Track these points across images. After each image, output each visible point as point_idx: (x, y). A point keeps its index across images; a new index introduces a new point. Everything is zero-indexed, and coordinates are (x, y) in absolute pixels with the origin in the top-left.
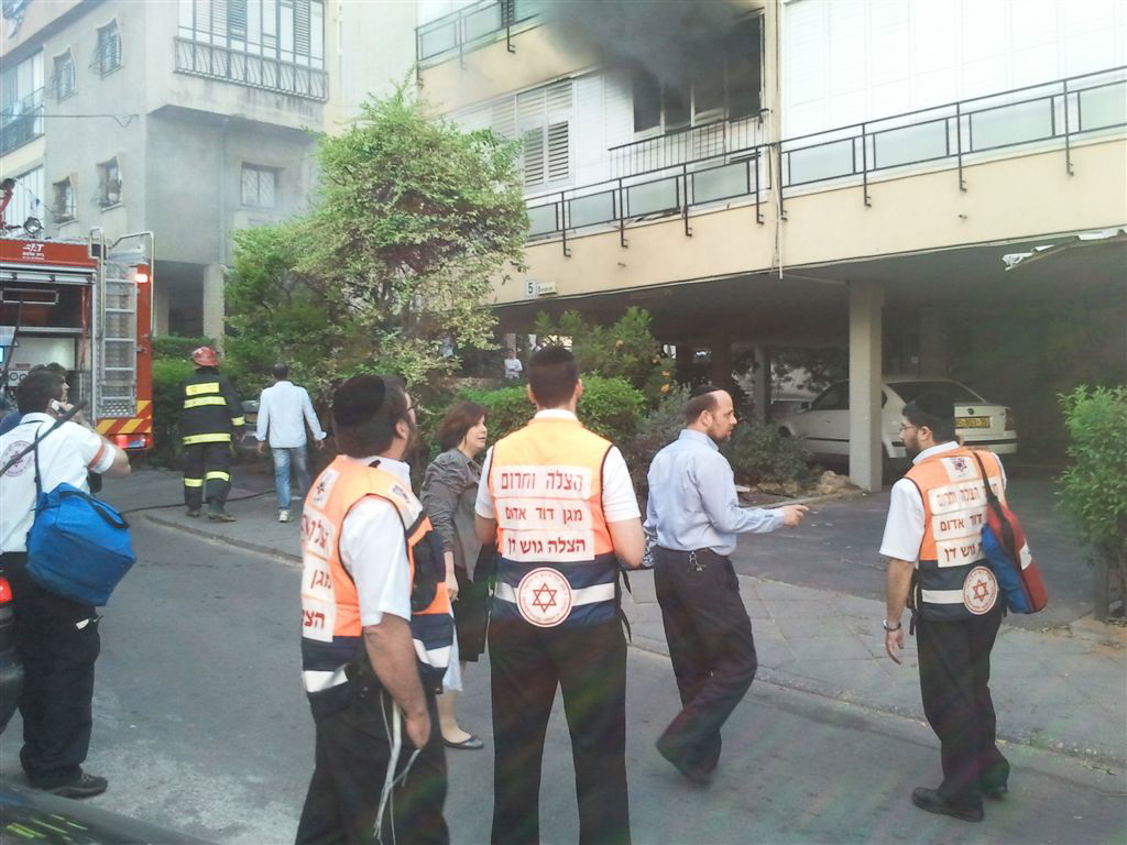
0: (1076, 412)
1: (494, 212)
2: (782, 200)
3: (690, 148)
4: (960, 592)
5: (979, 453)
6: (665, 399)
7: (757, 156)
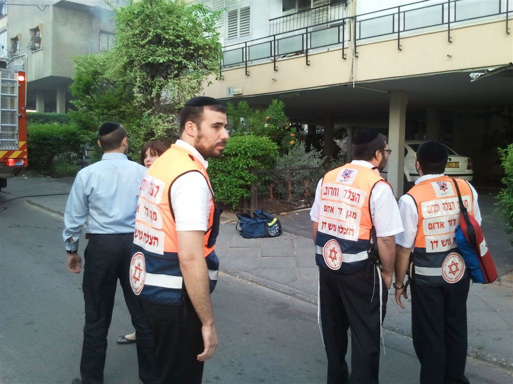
0: (508, 158)
1: (202, 48)
2: (356, 46)
3: (310, 20)
4: (440, 269)
5: (457, 180)
6: (291, 148)
7: (344, 23)
